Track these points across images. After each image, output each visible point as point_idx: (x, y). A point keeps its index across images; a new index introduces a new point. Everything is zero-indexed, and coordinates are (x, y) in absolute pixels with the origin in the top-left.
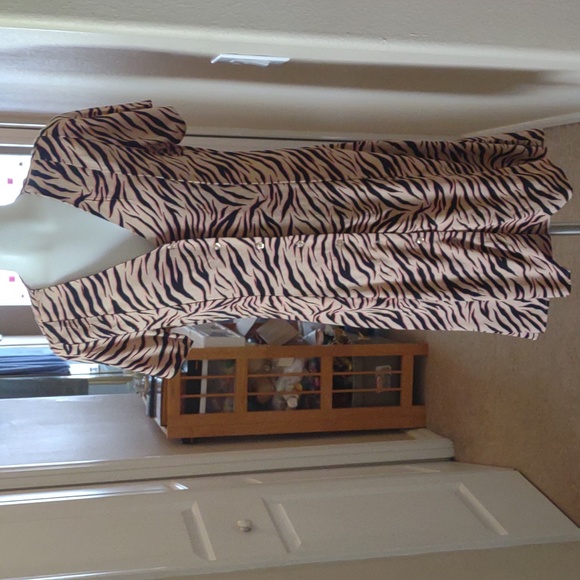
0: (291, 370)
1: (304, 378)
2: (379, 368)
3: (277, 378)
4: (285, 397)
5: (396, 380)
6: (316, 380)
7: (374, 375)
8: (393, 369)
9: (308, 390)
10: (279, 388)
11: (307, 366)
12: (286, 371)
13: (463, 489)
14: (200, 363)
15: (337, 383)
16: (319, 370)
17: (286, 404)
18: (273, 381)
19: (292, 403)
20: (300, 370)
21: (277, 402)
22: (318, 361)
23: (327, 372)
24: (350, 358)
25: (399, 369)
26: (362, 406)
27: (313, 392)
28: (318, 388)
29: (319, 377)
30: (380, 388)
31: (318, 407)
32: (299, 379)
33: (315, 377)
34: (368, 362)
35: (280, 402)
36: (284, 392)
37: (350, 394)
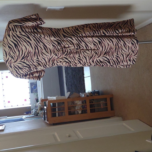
0: (79, 104)
1: (82, 106)
2: (101, 102)
3: (75, 106)
4: (78, 111)
5: (106, 104)
6: (86, 106)
7: (100, 103)
8: (105, 102)
9: (83, 109)
10: (76, 109)
11: (83, 103)
12: (77, 104)
13: (124, 124)
14: (55, 104)
15: (91, 106)
16: (86, 103)
17: (78, 113)
18: (74, 107)
19: (80, 112)
20: (81, 104)
21: (76, 112)
22: (85, 101)
23: (88, 104)
24: (93, 100)
25: (107, 101)
26: (98, 112)
27: (85, 109)
28: (86, 108)
29: (86, 105)
30: (102, 107)
31: (87, 113)
32: (81, 106)
33: (85, 105)
34: (98, 100)
35: (77, 112)
36: (78, 110)
37: (95, 109)
